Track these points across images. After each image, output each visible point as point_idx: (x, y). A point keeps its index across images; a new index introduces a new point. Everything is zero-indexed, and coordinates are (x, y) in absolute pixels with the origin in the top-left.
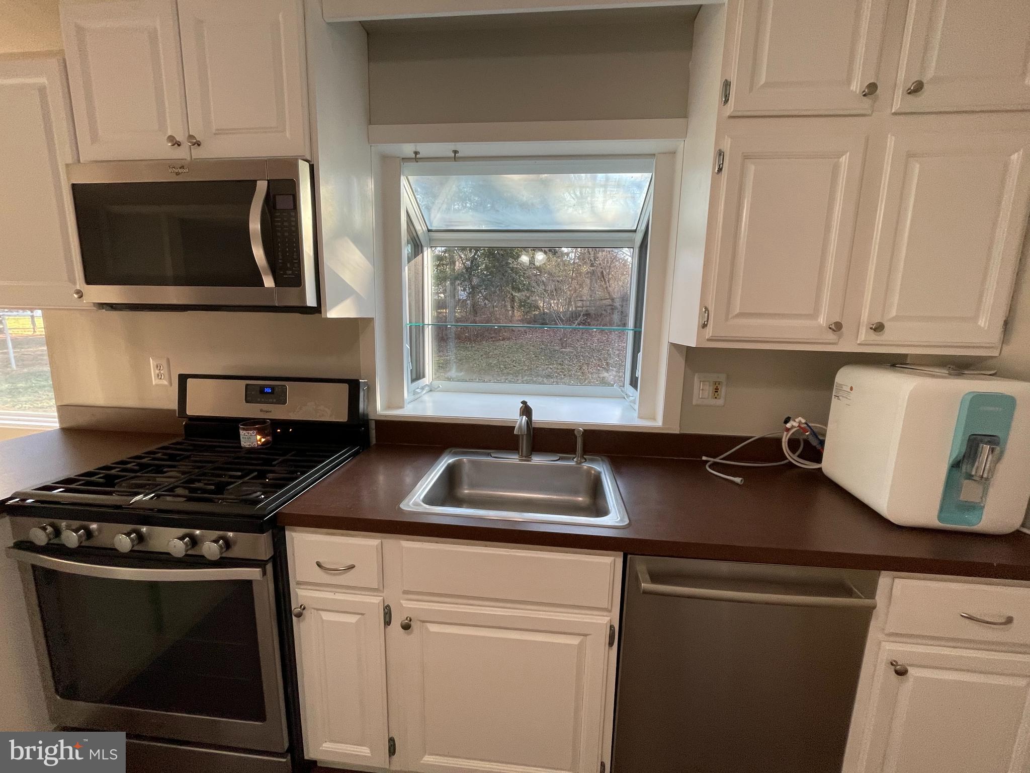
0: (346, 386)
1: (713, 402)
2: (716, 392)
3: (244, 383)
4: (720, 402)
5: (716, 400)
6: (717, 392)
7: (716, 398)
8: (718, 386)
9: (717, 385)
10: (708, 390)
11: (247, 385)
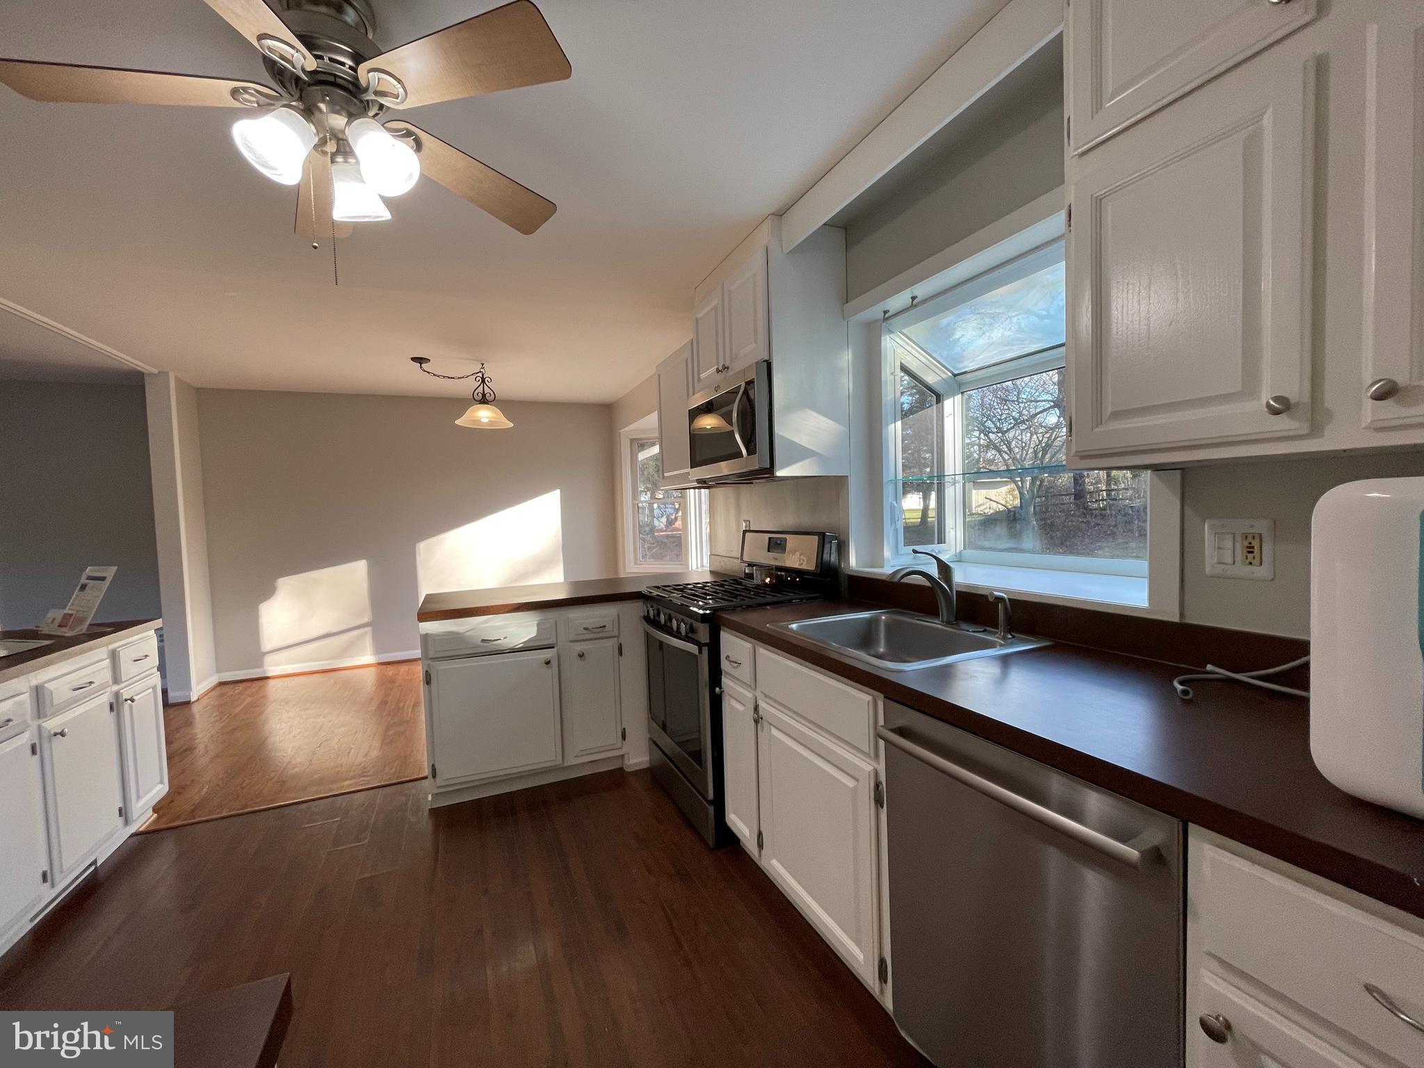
0: (816, 538)
1: (1242, 570)
2: (1249, 552)
3: (768, 536)
4: (1262, 572)
5: (1250, 567)
6: (1252, 552)
7: (1251, 563)
8: (1252, 541)
9: (1250, 540)
10: (1231, 549)
11: (770, 538)
